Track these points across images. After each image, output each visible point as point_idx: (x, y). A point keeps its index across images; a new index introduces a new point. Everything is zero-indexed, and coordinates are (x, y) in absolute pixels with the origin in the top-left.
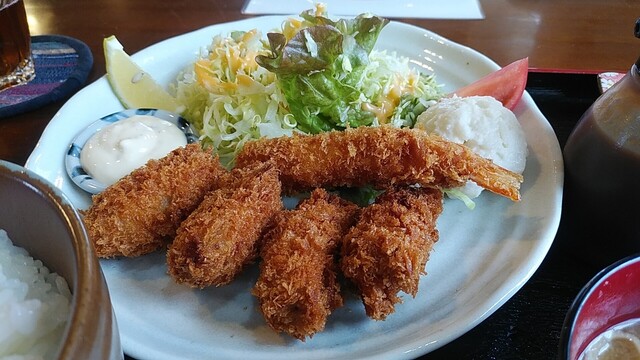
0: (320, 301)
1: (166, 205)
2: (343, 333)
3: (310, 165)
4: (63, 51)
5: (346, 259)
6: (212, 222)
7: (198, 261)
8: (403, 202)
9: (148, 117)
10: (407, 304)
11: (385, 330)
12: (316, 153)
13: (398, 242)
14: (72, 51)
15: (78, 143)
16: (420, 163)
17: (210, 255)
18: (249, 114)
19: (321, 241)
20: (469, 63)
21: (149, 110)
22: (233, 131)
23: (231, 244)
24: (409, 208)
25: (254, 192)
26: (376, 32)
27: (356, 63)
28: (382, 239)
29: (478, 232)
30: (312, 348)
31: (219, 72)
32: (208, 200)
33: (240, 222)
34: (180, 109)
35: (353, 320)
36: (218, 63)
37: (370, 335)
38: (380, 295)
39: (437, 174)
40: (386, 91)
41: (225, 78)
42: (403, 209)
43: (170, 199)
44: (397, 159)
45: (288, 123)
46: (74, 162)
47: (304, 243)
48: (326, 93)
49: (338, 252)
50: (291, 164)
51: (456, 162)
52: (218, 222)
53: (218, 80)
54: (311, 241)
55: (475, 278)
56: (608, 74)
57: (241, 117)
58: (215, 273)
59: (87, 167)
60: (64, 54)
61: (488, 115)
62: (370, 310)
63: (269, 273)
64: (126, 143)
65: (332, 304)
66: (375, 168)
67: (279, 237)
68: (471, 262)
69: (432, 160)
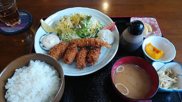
0: (85, 65)
1: (60, 52)
2: (88, 68)
3: (81, 44)
4: (24, 14)
5: (88, 59)
6: (69, 56)
7: (68, 61)
8: (95, 50)
9: (51, 35)
10: (96, 64)
11: (94, 67)
12: (82, 42)
13: (94, 57)
14: (27, 14)
15: (41, 41)
16: (97, 44)
17: (70, 60)
18: (70, 34)
19: (84, 57)
20: (107, 19)
21: (51, 33)
22: (67, 37)
23: (72, 58)
24: (96, 51)
25: (74, 51)
26: (90, 19)
27: (87, 24)
28: (92, 56)
29: (107, 51)
30: (84, 70)
31: (63, 26)
32: (67, 52)
33: (73, 55)
34: (57, 32)
35: (89, 66)
36: (63, 25)
37: (91, 68)
38: (93, 63)
39: (100, 45)
40: (92, 28)
41: (64, 27)
42: (95, 51)
43: (61, 51)
44: (94, 44)
45: (76, 36)
46: (42, 45)
47: (82, 57)
48: (83, 32)
49: (87, 58)
50: (78, 44)
51: (102, 44)
52: (70, 56)
53: (63, 28)
54: (83, 57)
55: (105, 59)
56: (132, 18)
57: (69, 35)
58: (70, 62)
59: (44, 46)
60: (25, 15)
61: (108, 34)
62: (91, 65)
63: (78, 62)
64: (50, 41)
65: (86, 65)
66: (91, 45)
67: (78, 56)
68: (105, 56)
69: (99, 44)
